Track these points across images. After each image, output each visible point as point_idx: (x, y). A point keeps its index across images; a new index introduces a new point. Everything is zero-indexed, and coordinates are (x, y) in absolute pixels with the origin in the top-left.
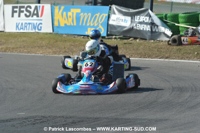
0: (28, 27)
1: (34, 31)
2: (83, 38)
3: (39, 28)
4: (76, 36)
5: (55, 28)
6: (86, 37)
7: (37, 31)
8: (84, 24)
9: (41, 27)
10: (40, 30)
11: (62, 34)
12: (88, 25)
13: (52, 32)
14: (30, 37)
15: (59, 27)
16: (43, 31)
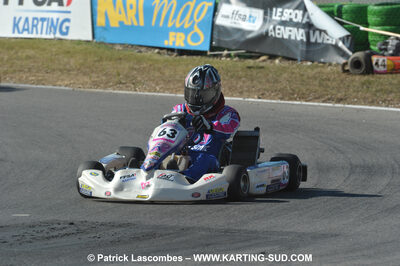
0: (39, 26)
1: (51, 36)
2: (159, 53)
3: (64, 30)
4: (143, 49)
5: (97, 31)
6: (165, 51)
7: (58, 35)
8: (161, 24)
9: (67, 28)
10: (66, 34)
11: (113, 44)
12: (170, 24)
13: (90, 38)
14: (44, 50)
15: (107, 28)
16: (71, 36)
